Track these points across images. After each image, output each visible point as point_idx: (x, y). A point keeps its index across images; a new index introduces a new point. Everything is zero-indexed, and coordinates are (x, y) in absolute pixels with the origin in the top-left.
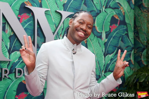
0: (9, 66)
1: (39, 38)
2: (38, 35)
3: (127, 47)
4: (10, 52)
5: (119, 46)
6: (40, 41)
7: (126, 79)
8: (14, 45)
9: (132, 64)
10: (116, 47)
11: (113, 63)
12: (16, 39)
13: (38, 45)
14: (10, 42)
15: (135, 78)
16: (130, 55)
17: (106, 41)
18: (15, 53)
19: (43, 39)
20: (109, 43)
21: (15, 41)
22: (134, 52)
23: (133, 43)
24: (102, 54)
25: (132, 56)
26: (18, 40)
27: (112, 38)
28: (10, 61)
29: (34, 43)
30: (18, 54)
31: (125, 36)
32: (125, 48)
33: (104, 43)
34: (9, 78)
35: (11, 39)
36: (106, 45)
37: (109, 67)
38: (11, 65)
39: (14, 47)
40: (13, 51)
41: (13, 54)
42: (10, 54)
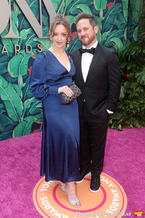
0: (20, 43)
1: (44, 17)
2: (43, 14)
3: (122, 25)
4: (19, 30)
5: (114, 24)
6: (45, 19)
7: (119, 54)
8: (22, 24)
9: (125, 41)
10: (112, 25)
11: (109, 39)
12: (24, 17)
13: (43, 23)
14: (19, 21)
15: (128, 51)
16: (124, 32)
17: (103, 19)
18: (24, 31)
19: (47, 18)
20: (106, 21)
21: (23, 20)
22: (127, 29)
23: (127, 21)
24: (100, 31)
25: (126, 33)
26: (26, 18)
27: (109, 16)
28: (20, 39)
29: (39, 21)
30: (26, 32)
31: (120, 14)
32: (119, 25)
33: (101, 21)
34: (21, 54)
35: (19, 18)
36: (103, 23)
37: (106, 43)
38: (21, 42)
39: (23, 25)
40: (22, 30)
41: (22, 31)
42: (19, 32)
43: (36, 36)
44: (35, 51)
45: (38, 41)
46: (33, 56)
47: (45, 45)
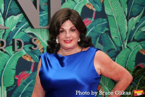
43: (31, 25)
44: (28, 48)
45: (32, 32)
46: (24, 55)
47: (43, 39)
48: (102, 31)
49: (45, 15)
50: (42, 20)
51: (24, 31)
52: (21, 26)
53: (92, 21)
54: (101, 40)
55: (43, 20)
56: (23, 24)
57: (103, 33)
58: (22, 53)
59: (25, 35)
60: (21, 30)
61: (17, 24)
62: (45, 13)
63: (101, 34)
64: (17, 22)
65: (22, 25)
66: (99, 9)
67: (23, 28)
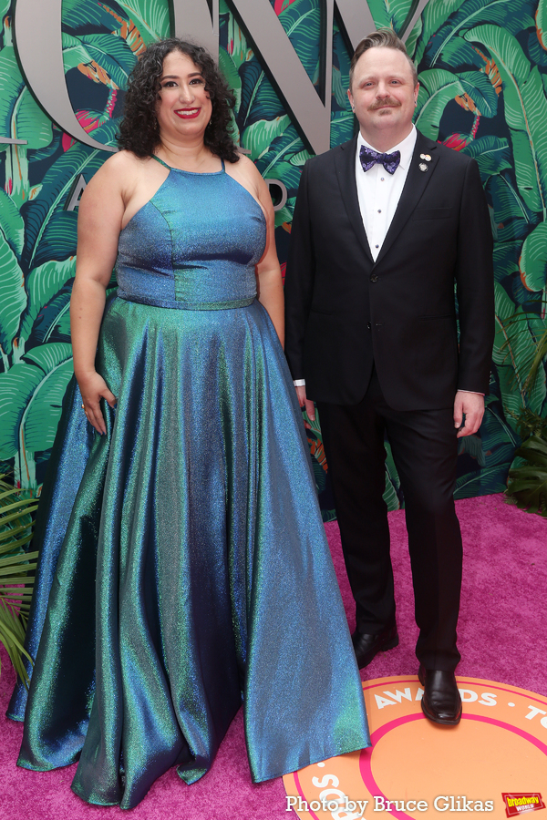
48: (494, 169)
49: (347, 121)
50: (336, 135)
51: (289, 162)
52: (282, 149)
53: (467, 142)
54: (489, 192)
55: (341, 133)
56: (289, 143)
57: (495, 174)
58: (284, 215)
59: (291, 171)
60: (283, 157)
61: (272, 143)
62: (347, 116)
63: (492, 176)
64: (272, 138)
65: (286, 146)
66: (490, 112)
67: (286, 153)
